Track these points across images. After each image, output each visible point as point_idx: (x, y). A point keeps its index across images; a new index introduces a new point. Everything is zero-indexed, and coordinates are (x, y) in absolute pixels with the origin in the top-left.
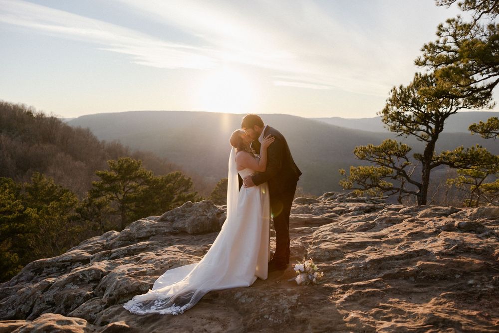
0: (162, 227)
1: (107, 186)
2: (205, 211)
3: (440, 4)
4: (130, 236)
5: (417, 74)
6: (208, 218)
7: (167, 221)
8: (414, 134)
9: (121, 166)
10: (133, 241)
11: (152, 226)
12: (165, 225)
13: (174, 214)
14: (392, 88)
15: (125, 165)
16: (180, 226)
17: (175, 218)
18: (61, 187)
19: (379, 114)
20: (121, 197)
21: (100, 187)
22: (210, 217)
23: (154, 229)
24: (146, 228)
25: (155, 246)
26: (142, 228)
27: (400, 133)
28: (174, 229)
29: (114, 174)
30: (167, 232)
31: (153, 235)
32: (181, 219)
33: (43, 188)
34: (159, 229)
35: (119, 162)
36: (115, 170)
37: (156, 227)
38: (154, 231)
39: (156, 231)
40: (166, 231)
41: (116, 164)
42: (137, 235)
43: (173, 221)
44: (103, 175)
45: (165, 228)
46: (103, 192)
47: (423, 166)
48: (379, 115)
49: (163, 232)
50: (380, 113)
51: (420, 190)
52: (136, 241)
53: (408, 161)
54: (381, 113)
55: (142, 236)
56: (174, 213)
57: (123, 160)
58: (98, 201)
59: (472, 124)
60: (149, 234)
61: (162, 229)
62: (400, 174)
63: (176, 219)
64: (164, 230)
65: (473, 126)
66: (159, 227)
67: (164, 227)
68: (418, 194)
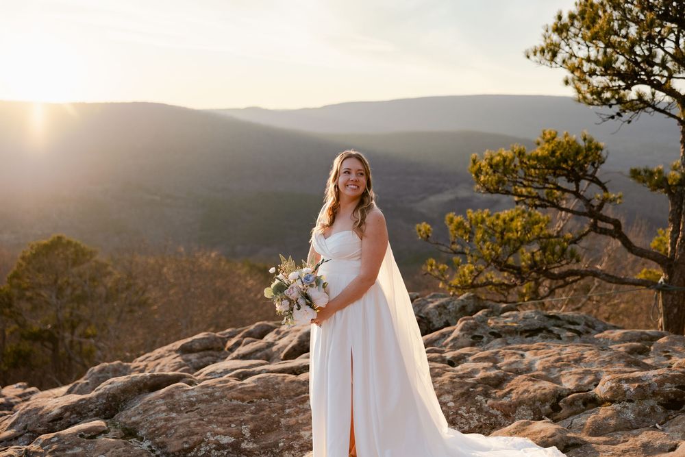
27: (616, 108)
47: (676, 204)
50: (535, 53)
51: (670, 273)
53: (605, 189)
54: (538, 54)
62: (604, 232)
68: (664, 286)
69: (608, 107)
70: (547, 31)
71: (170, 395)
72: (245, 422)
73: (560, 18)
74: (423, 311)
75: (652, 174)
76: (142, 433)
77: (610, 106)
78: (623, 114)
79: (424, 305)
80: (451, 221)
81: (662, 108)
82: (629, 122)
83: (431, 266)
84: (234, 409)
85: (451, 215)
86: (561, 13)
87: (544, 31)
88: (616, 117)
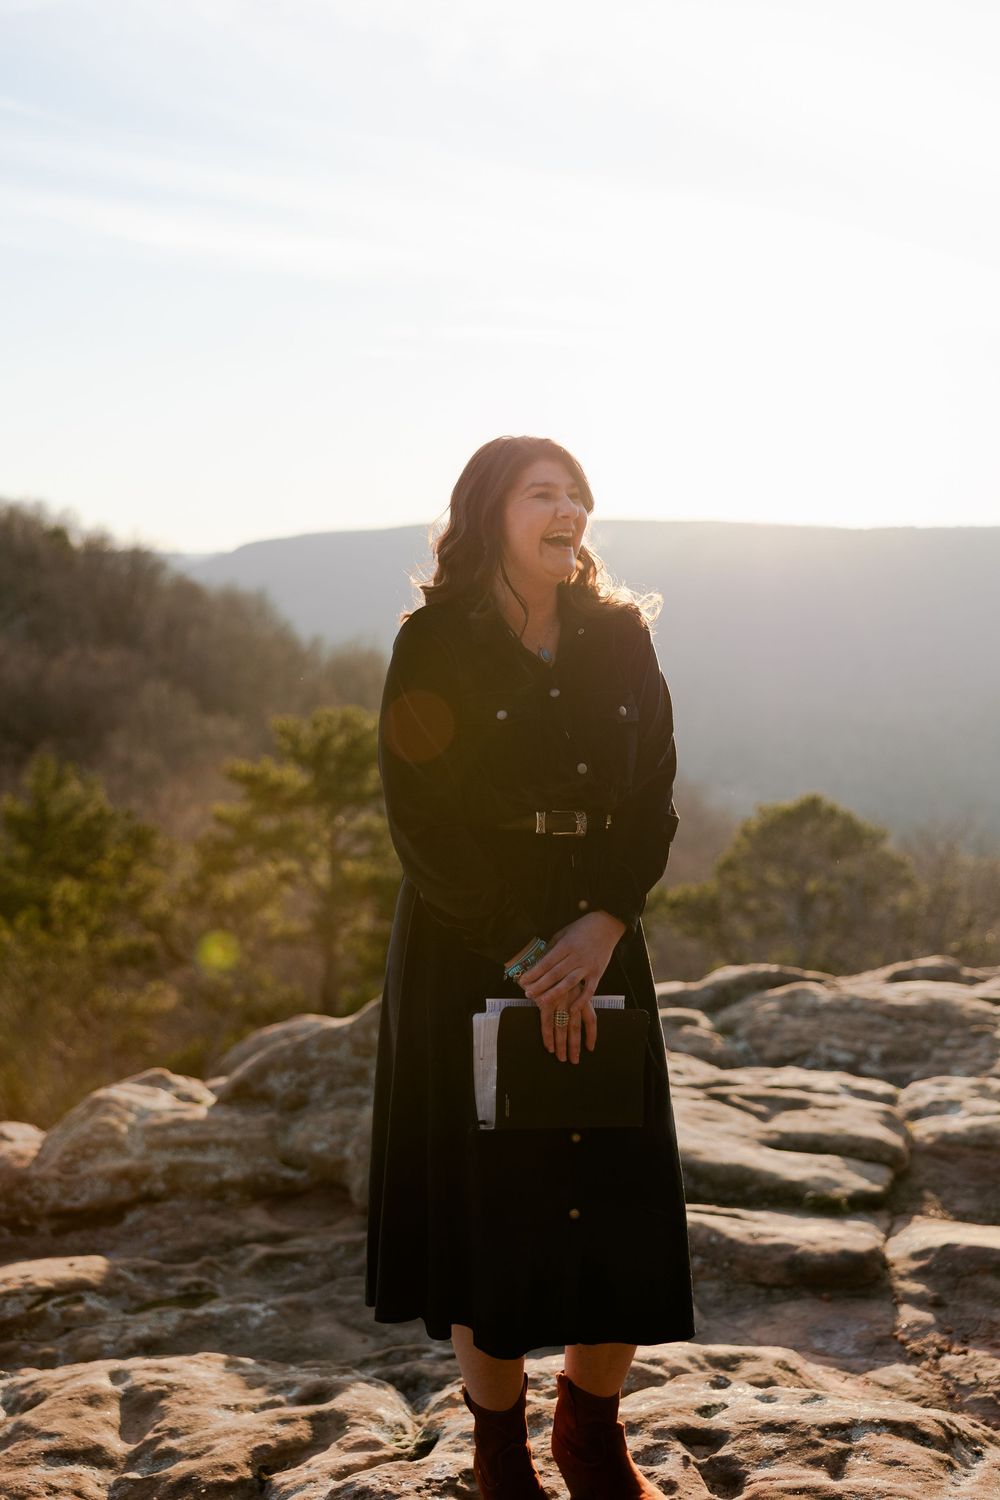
0: (218, 1144)
1: (269, 824)
4: (19, 1195)
7: (265, 1098)
9: (324, 742)
10: (31, 1230)
11: (161, 1135)
12: (236, 1136)
13: (311, 1064)
15: (339, 742)
16: (318, 1147)
17: (312, 1082)
18: (129, 816)
20: (321, 873)
21: (243, 828)
23: (162, 1160)
24: (118, 1147)
25: (93, 1302)
26: (99, 1146)
28: (287, 1162)
29: (294, 777)
30: (232, 1185)
31: (149, 1199)
32: (345, 1093)
33: (67, 817)
34: (198, 1158)
35: (316, 725)
36: (300, 760)
37: (179, 1145)
38: (158, 1170)
39: (173, 1170)
40: (229, 1174)
41: (306, 732)
42: (53, 1193)
43: (296, 1105)
44: (250, 781)
45: (229, 1155)
46: (250, 851)
49: (211, 1179)
52: (45, 1227)
55: (84, 1200)
56: (314, 1054)
57: (330, 719)
58: (231, 886)
60: (124, 1193)
61: (212, 1157)
63: (318, 1090)
64: (217, 1170)
66: (199, 1146)
67: (228, 1143)
71: (792, 995)
72: (880, 1043)
76: (741, 1031)
84: (871, 1026)
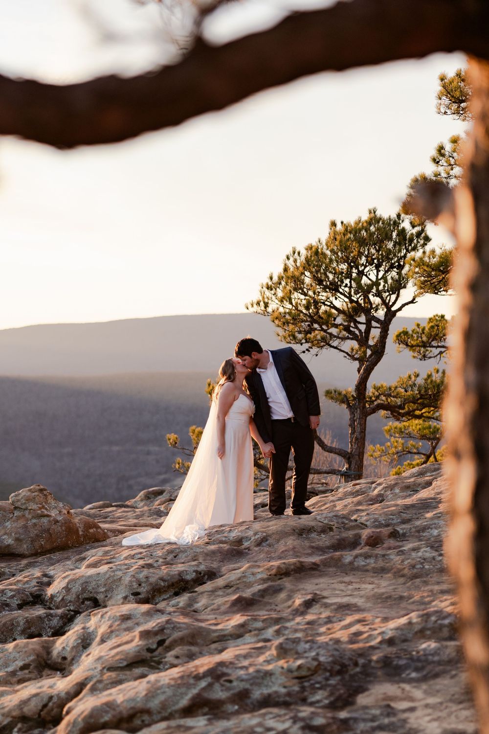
2: (43, 507)
3: (443, 110)
5: (334, 224)
6: (56, 522)
8: (336, 348)
14: (289, 251)
19: (250, 307)
22: (60, 518)
27: (306, 346)
47: (352, 413)
48: (251, 310)
50: (252, 305)
51: (350, 463)
54: (255, 306)
59: (401, 330)
65: (403, 332)
68: (346, 472)
69: (300, 345)
70: (262, 288)
73: (271, 278)
74: (173, 496)
75: (340, 394)
77: (302, 344)
78: (310, 350)
79: (174, 492)
80: (194, 431)
81: (335, 346)
82: (317, 355)
83: (179, 464)
85: (194, 427)
86: (272, 274)
87: (260, 288)
88: (307, 352)
